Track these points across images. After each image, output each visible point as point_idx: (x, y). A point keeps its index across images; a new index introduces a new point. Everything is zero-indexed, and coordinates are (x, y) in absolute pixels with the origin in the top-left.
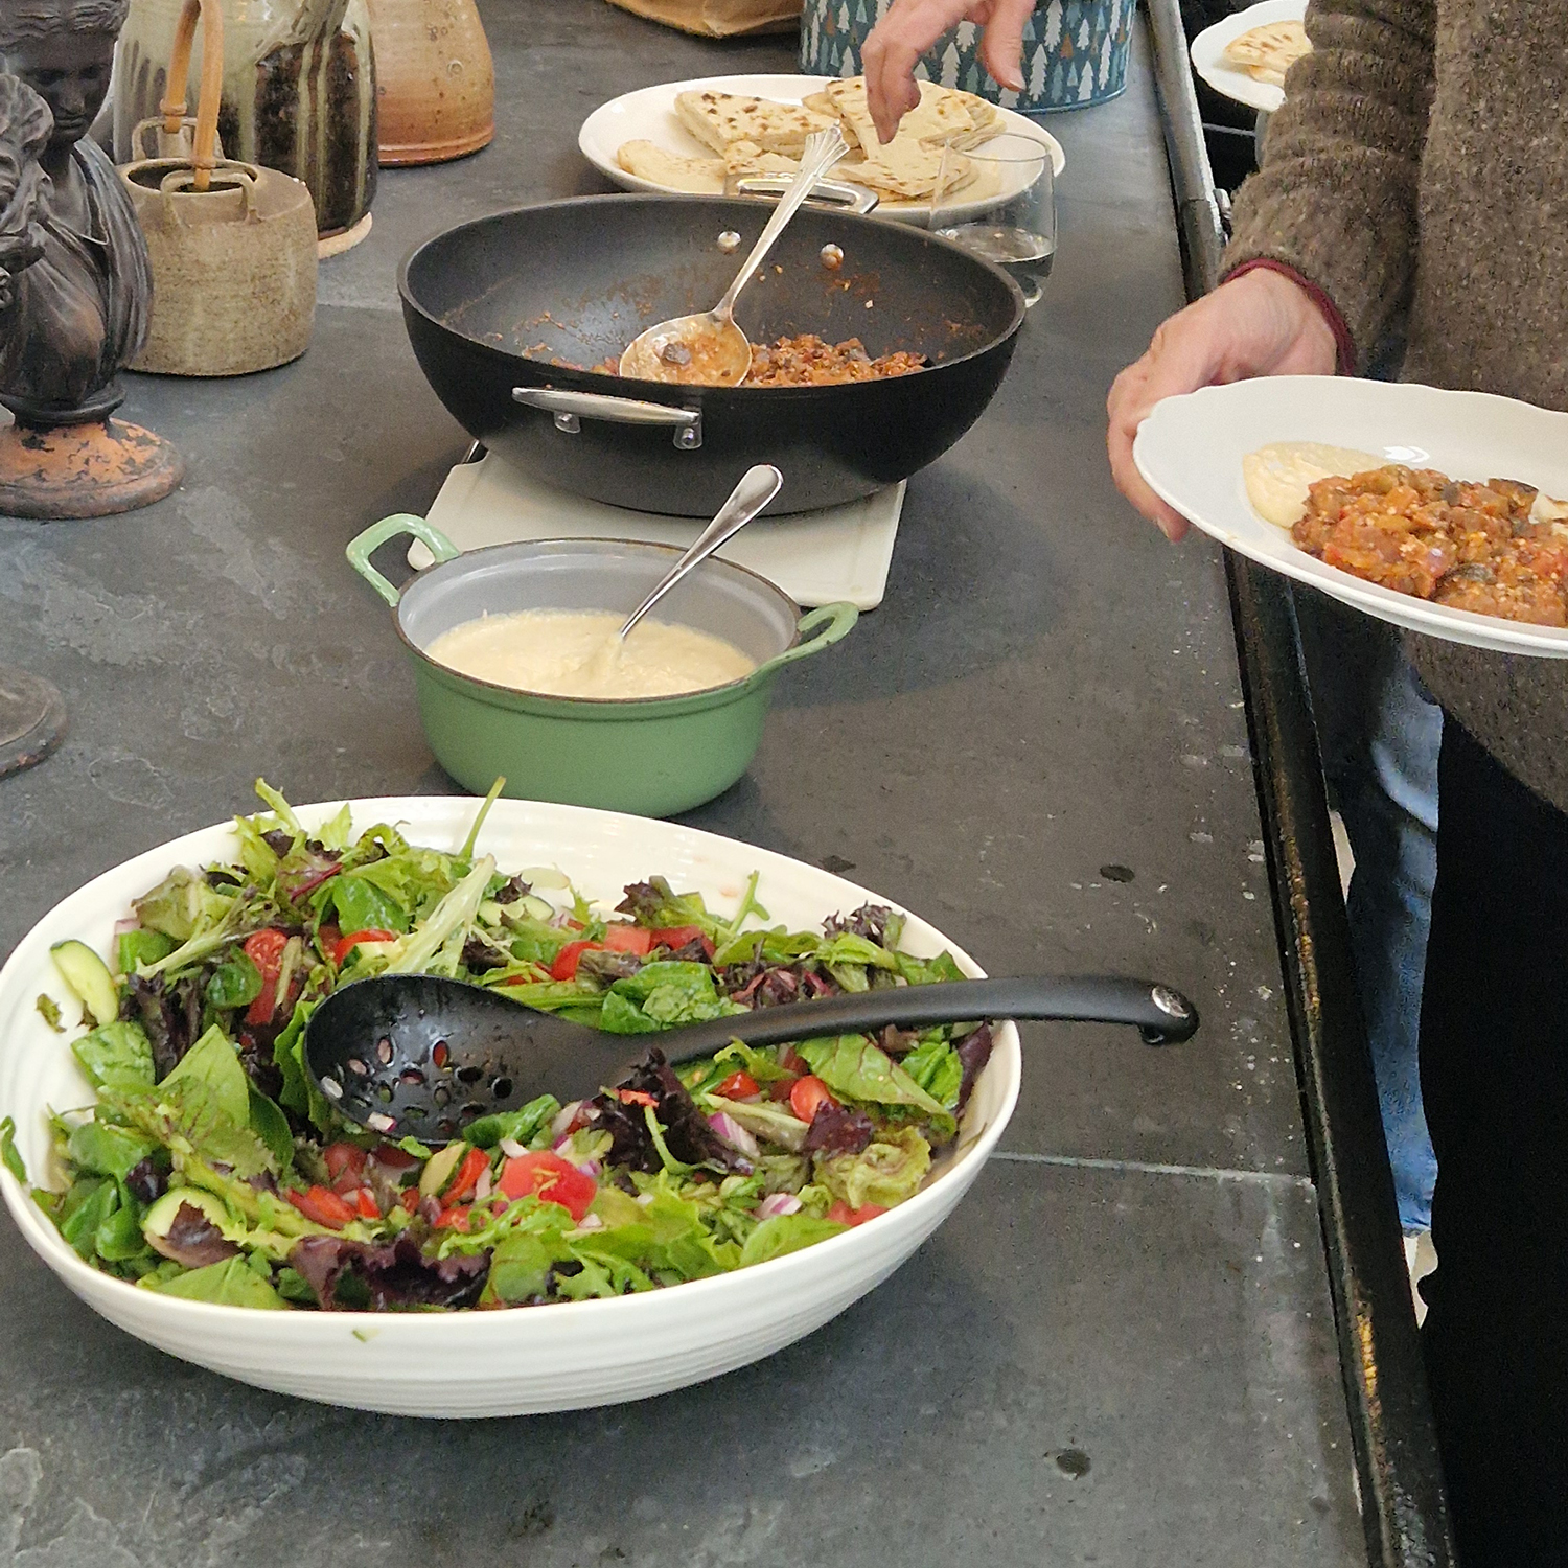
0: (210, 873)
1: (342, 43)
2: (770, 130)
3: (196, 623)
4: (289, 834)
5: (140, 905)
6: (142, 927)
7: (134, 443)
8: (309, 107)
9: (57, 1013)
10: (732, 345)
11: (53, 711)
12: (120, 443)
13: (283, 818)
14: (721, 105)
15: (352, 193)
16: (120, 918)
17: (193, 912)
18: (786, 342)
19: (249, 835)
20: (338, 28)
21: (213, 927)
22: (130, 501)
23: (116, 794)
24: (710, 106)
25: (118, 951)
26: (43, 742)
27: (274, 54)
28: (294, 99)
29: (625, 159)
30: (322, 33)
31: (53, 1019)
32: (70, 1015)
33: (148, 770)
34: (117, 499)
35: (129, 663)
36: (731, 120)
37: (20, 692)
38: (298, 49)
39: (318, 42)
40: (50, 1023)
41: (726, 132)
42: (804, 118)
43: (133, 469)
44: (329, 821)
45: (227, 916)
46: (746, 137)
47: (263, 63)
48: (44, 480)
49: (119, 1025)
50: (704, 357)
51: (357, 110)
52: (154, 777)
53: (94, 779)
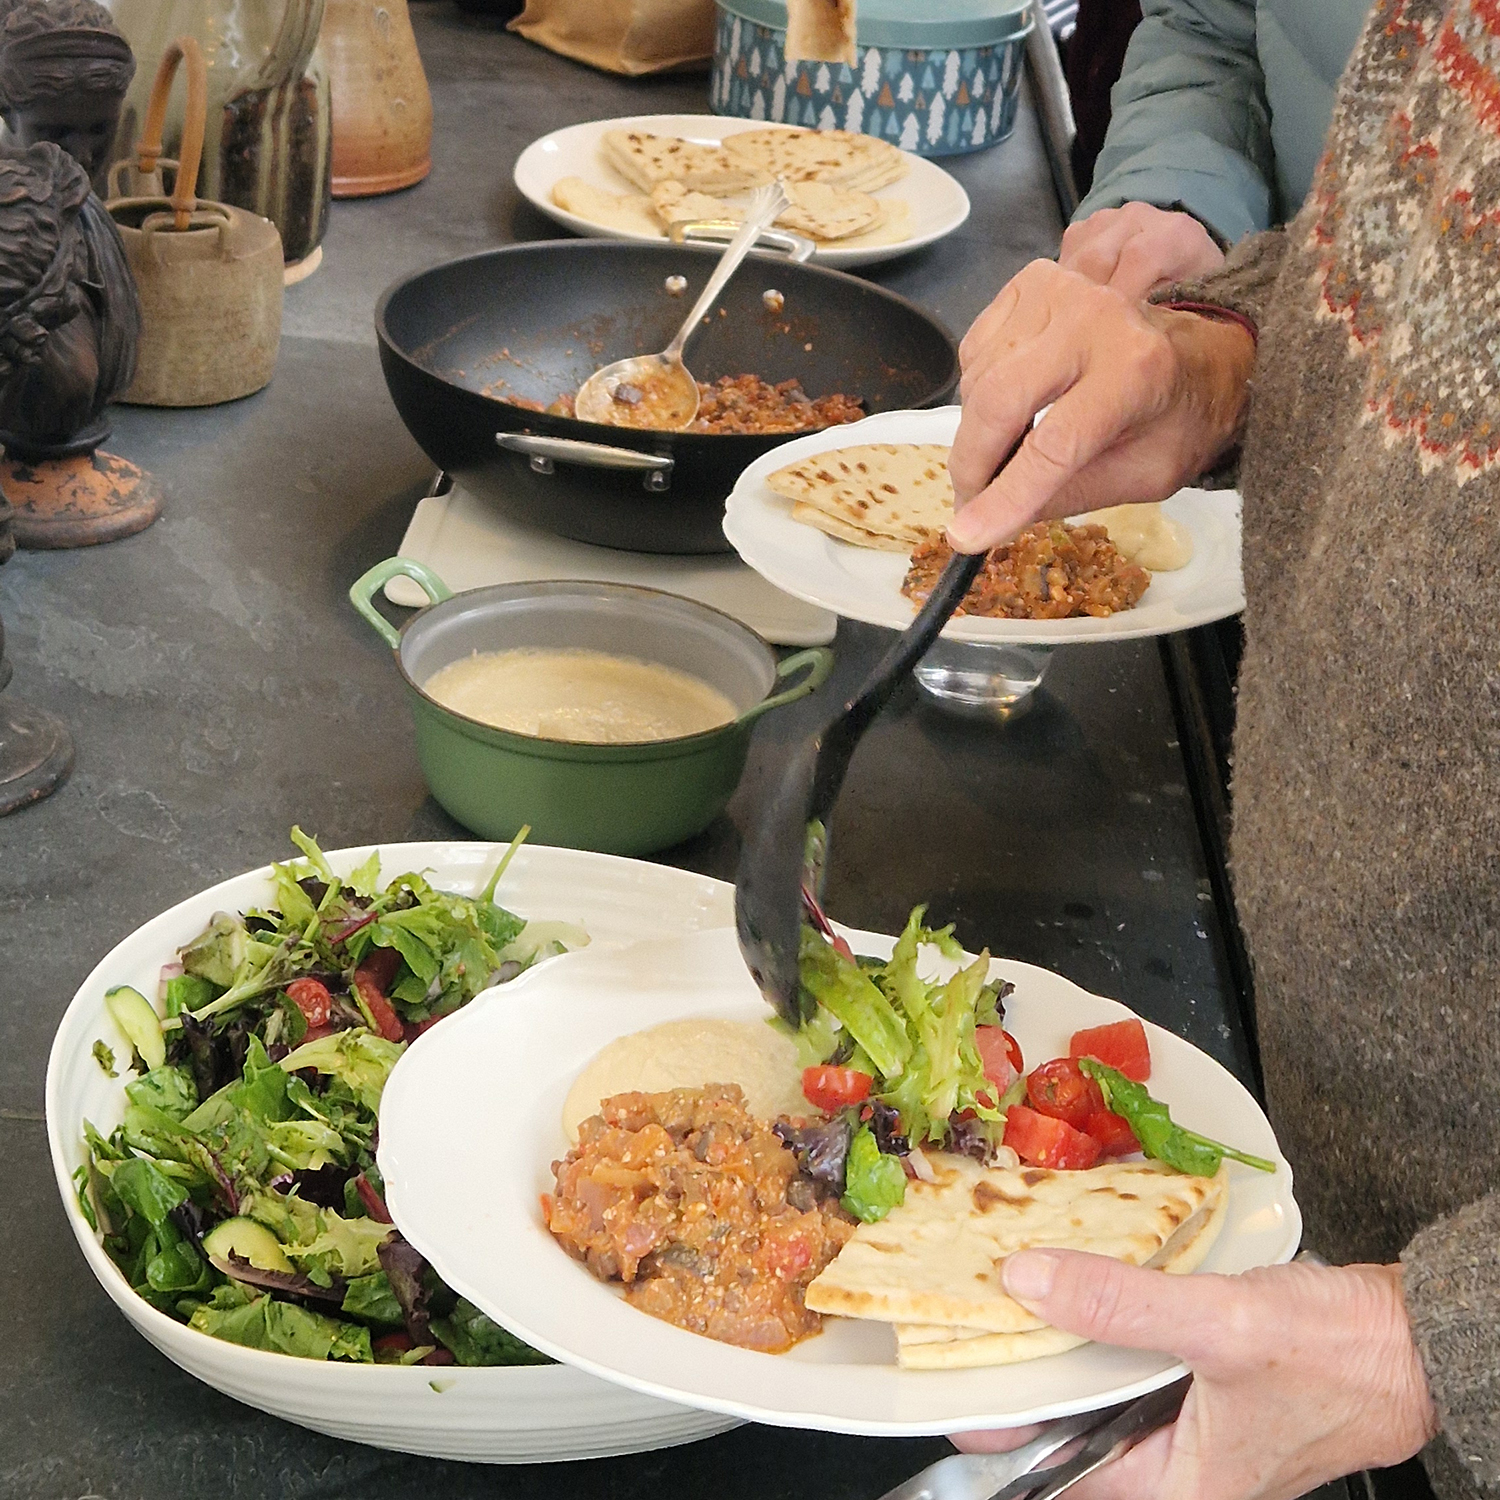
0: (247, 918)
1: (304, 87)
2: (693, 171)
3: (188, 654)
4: (322, 879)
5: (185, 952)
6: (187, 972)
7: (118, 475)
8: (271, 146)
9: (111, 1058)
10: (681, 386)
11: (60, 745)
12: (105, 475)
13: (316, 864)
14: (647, 145)
15: (307, 227)
16: (167, 963)
17: (236, 960)
18: (728, 381)
19: (285, 881)
20: (302, 74)
21: (255, 975)
22: (114, 531)
23: (126, 827)
24: (635, 145)
25: (165, 997)
26: (53, 776)
27: (242, 97)
28: (256, 139)
29: (560, 197)
30: (287, 80)
31: (107, 1064)
32: (122, 1060)
33: (154, 804)
34: (103, 530)
35: (127, 695)
36: (656, 160)
37: (29, 726)
38: (263, 93)
39: (283, 88)
40: (105, 1068)
41: (653, 172)
42: (724, 159)
43: (118, 500)
44: (359, 867)
45: (270, 963)
46: (671, 177)
47: (231, 105)
48: (33, 511)
49: (168, 1070)
50: (654, 397)
51: (313, 150)
52: (161, 811)
53: (103, 813)
